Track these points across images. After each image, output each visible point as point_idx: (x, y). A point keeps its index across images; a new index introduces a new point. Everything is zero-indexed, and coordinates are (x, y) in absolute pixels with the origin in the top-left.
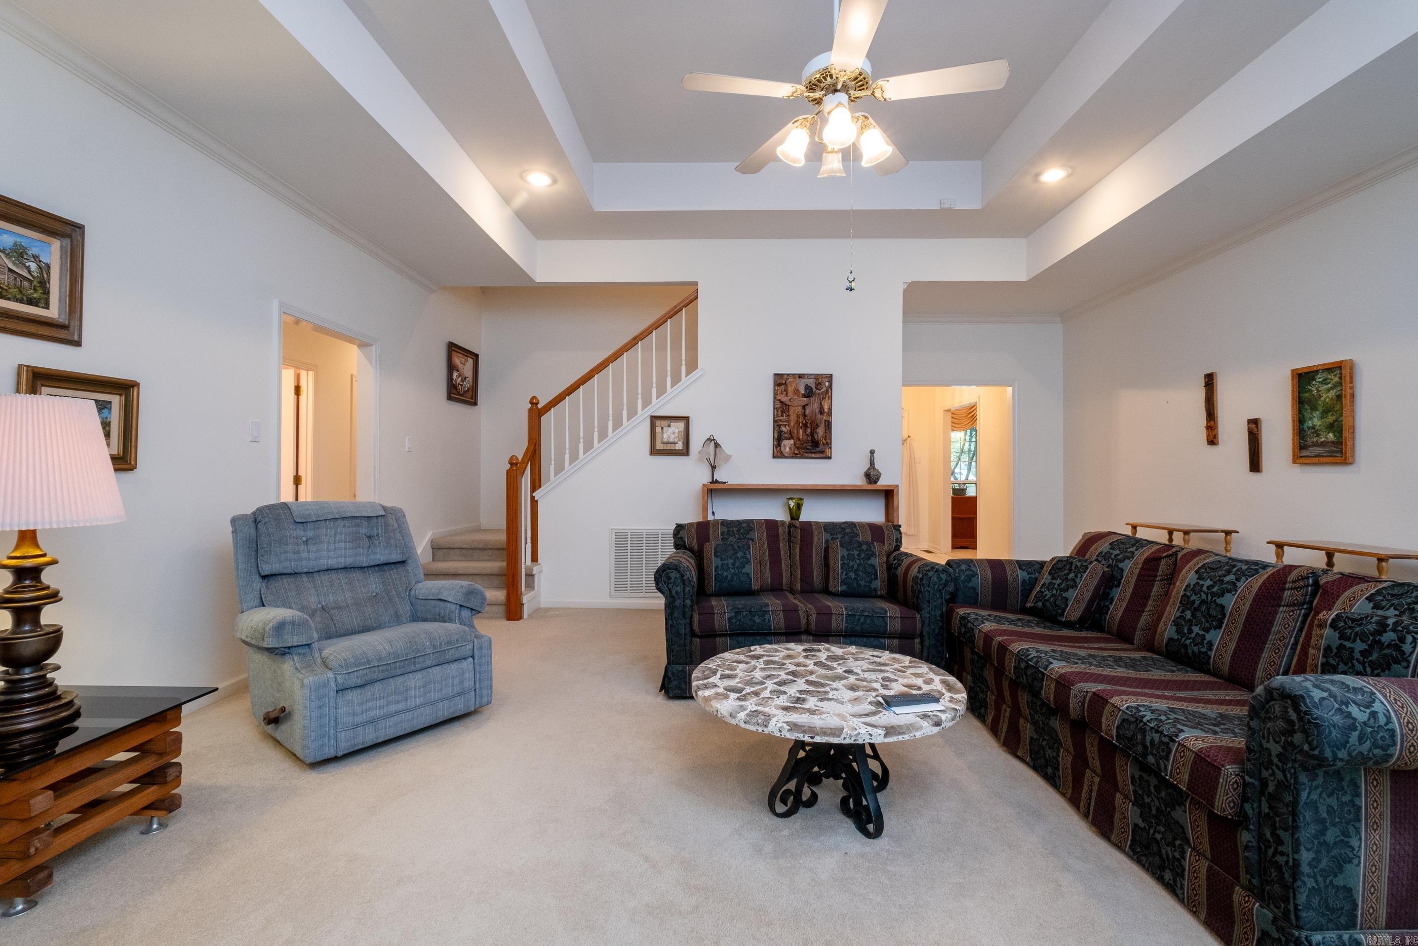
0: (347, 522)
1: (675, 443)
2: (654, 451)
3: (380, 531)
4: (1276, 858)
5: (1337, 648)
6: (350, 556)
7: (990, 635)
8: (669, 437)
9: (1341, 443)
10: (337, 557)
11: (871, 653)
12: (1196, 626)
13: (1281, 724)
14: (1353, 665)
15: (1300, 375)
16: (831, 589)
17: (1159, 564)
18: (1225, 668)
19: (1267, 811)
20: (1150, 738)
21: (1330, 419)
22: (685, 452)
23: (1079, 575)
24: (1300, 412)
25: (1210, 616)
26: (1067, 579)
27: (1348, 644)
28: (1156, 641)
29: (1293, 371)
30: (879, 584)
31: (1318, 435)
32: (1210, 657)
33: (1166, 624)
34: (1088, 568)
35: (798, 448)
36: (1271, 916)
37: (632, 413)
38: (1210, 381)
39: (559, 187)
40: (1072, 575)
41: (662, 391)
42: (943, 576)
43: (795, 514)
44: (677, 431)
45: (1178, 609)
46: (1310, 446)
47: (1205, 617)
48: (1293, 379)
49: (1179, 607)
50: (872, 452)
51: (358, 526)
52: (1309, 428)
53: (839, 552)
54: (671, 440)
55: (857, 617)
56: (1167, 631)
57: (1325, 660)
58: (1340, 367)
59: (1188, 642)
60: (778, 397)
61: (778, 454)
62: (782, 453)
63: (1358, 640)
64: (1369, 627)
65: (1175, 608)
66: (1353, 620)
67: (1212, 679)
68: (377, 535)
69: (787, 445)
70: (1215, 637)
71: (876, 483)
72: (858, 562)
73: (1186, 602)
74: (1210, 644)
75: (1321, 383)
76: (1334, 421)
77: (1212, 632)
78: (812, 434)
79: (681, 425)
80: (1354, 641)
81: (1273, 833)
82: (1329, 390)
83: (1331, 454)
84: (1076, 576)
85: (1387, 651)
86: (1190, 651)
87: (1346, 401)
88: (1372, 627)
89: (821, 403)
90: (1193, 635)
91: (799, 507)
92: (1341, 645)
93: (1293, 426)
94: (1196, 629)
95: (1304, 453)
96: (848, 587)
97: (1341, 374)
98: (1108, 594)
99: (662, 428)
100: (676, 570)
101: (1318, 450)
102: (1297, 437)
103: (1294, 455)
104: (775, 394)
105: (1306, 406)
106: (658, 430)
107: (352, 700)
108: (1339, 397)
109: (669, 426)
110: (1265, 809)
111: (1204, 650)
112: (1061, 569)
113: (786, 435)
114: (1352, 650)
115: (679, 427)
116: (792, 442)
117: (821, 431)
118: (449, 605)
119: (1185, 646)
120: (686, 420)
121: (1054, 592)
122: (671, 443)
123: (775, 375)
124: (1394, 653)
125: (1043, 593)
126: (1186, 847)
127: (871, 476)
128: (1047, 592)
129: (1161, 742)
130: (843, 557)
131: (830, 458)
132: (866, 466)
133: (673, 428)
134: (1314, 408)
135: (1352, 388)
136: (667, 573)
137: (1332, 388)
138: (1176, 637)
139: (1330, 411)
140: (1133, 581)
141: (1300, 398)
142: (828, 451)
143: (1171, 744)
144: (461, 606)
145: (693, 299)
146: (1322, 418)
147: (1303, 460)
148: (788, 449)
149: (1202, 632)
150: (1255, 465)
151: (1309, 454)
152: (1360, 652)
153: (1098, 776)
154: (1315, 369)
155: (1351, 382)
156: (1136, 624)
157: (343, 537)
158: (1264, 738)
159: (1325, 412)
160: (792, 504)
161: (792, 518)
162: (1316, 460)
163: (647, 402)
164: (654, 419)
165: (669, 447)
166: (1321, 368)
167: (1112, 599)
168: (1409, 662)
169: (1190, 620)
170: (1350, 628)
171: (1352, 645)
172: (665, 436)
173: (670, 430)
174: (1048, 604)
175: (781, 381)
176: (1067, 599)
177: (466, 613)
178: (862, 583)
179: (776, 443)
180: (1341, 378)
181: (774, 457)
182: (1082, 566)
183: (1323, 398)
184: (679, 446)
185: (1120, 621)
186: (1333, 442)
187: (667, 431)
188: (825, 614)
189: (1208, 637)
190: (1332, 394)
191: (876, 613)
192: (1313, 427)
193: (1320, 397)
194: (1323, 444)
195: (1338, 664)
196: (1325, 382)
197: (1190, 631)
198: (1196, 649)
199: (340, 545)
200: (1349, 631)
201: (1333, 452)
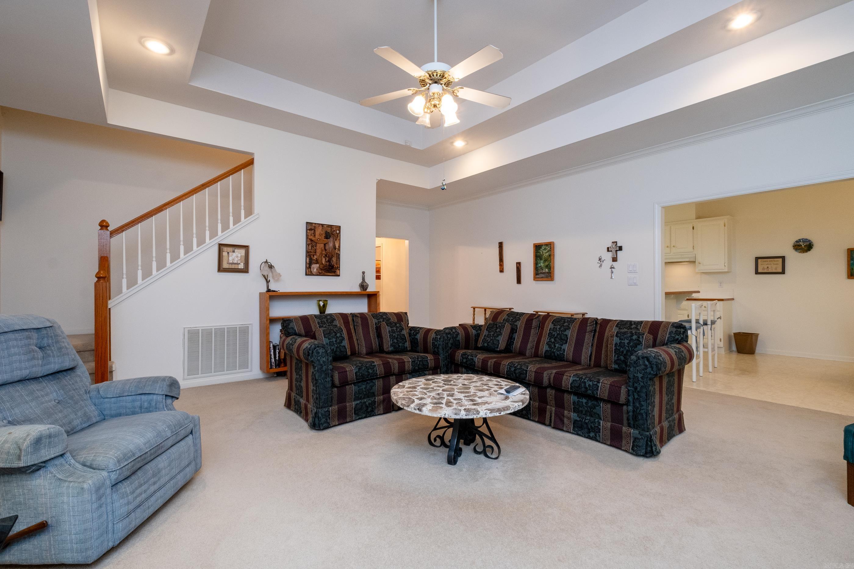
0: (17, 335)
1: (238, 264)
2: (221, 269)
3: (50, 341)
4: (641, 412)
5: (619, 343)
6: (26, 368)
7: (485, 359)
8: (233, 260)
9: (550, 273)
10: (13, 371)
11: (457, 376)
12: (557, 344)
13: (643, 367)
14: (625, 348)
15: (536, 246)
16: (385, 350)
17: (532, 322)
18: (571, 358)
19: (637, 397)
20: (588, 384)
21: (547, 263)
22: (245, 270)
23: (502, 330)
24: (536, 260)
25: (562, 339)
26: (496, 331)
27: (623, 341)
28: (539, 353)
29: (534, 244)
30: (408, 344)
31: (542, 270)
32: (564, 355)
33: (543, 345)
34: (505, 326)
35: (321, 269)
36: (638, 432)
37: (201, 242)
38: (501, 245)
39: (177, 57)
40: (498, 330)
41: (225, 227)
42: (449, 336)
43: (322, 309)
44: (239, 255)
45: (548, 339)
46: (539, 274)
47: (560, 340)
48: (534, 247)
49: (548, 338)
50: (363, 273)
51: (30, 338)
52: (539, 267)
53: (386, 330)
54: (235, 262)
55: (416, 362)
56: (544, 348)
57: (615, 348)
58: (551, 244)
59: (555, 350)
60: (310, 237)
61: (309, 273)
62: (311, 272)
63: (626, 340)
64: (628, 335)
65: (546, 338)
66: (623, 333)
67: (566, 363)
68: (49, 346)
69: (315, 267)
70: (565, 347)
71: (366, 290)
72: (397, 333)
73: (551, 335)
74: (564, 350)
75: (544, 249)
76: (548, 265)
77: (564, 345)
78: (329, 261)
79: (242, 252)
80: (625, 340)
81: (639, 404)
82: (546, 253)
83: (547, 277)
84: (501, 330)
85: (635, 342)
86: (556, 354)
87: (552, 257)
88: (629, 335)
89: (334, 243)
90: (556, 348)
91: (325, 306)
92: (620, 342)
93: (534, 266)
94: (557, 345)
95: (537, 276)
96: (394, 348)
97: (551, 247)
98: (512, 336)
99: (228, 253)
100: (323, 347)
101: (543, 275)
102: (535, 270)
103: (534, 277)
104: (307, 236)
105: (538, 258)
106: (225, 254)
107: (126, 492)
108: (550, 255)
109: (234, 252)
110: (636, 396)
111: (562, 353)
112: (492, 328)
113: (314, 261)
114: (624, 343)
115: (240, 253)
116: (318, 265)
117: (334, 259)
118: (155, 397)
119: (554, 352)
120: (246, 248)
121: (492, 338)
122: (235, 264)
123: (307, 223)
124: (637, 342)
125: (486, 339)
126: (600, 421)
127: (363, 286)
128: (488, 339)
129: (593, 385)
130: (389, 331)
131: (339, 276)
132: (360, 281)
133: (237, 253)
134: (541, 259)
135: (554, 252)
136: (317, 350)
137: (547, 252)
138: (549, 349)
139: (546, 261)
140: (523, 330)
141: (536, 255)
142: (338, 271)
143: (598, 384)
144: (166, 396)
145: (251, 162)
146: (544, 263)
147: (537, 279)
148: (315, 270)
149: (560, 346)
150: (519, 281)
151: (539, 277)
152: (627, 343)
153: (554, 407)
154: (542, 244)
155: (554, 250)
156: (527, 347)
157: (16, 350)
158: (635, 373)
159: (545, 261)
160: (322, 304)
161: (320, 313)
162: (542, 279)
163: (213, 234)
164: (221, 246)
165: (233, 266)
166: (544, 244)
167: (514, 338)
168: (642, 344)
169: (554, 342)
170: (623, 336)
171: (624, 341)
172: (230, 258)
173: (234, 254)
174: (490, 344)
175: (311, 227)
176: (499, 340)
177: (169, 401)
178: (400, 345)
179: (308, 266)
180: (550, 248)
181: (306, 275)
182: (502, 325)
183: (544, 256)
184: (241, 266)
185: (520, 347)
186: (547, 272)
187: (233, 255)
188: (402, 363)
189: (563, 347)
190: (547, 254)
191: (424, 358)
192: (541, 266)
193: (543, 255)
194: (544, 273)
195: (620, 348)
196: (545, 249)
197: (555, 346)
198: (558, 353)
199: (15, 358)
200: (622, 337)
201: (547, 276)
